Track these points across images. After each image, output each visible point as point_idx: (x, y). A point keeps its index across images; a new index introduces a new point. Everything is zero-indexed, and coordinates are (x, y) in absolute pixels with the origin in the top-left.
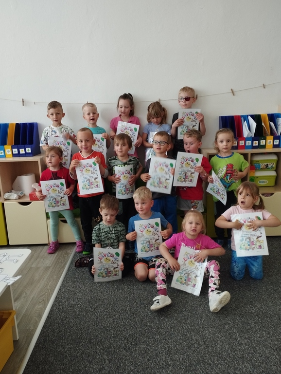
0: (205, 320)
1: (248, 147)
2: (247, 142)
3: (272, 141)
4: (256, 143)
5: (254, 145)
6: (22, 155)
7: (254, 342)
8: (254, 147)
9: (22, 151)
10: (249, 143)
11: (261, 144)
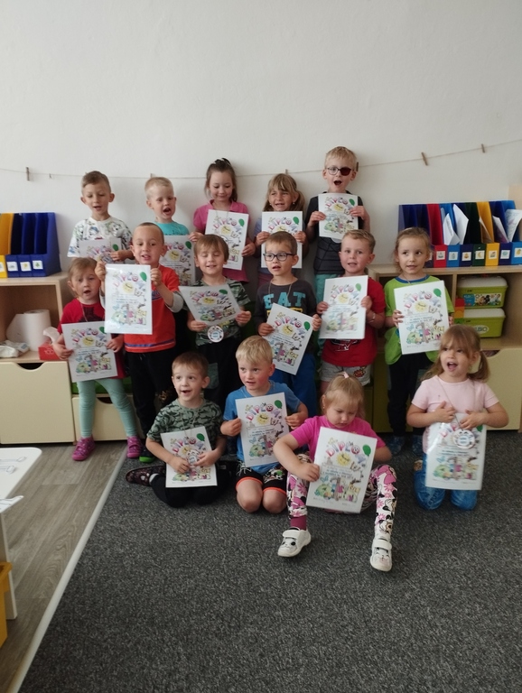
0: (367, 583)
1: (452, 264)
2: (451, 254)
3: (497, 252)
4: (467, 256)
5: (464, 259)
6: (26, 274)
7: (459, 624)
8: (462, 264)
9: (26, 267)
10: (454, 256)
11: (477, 258)
